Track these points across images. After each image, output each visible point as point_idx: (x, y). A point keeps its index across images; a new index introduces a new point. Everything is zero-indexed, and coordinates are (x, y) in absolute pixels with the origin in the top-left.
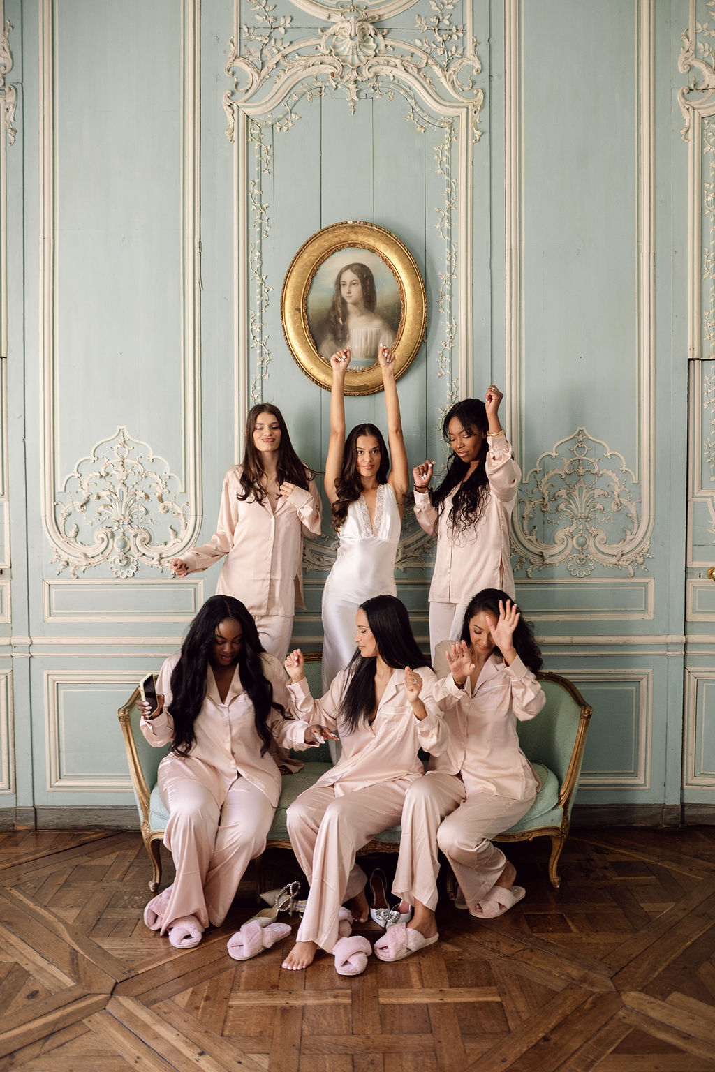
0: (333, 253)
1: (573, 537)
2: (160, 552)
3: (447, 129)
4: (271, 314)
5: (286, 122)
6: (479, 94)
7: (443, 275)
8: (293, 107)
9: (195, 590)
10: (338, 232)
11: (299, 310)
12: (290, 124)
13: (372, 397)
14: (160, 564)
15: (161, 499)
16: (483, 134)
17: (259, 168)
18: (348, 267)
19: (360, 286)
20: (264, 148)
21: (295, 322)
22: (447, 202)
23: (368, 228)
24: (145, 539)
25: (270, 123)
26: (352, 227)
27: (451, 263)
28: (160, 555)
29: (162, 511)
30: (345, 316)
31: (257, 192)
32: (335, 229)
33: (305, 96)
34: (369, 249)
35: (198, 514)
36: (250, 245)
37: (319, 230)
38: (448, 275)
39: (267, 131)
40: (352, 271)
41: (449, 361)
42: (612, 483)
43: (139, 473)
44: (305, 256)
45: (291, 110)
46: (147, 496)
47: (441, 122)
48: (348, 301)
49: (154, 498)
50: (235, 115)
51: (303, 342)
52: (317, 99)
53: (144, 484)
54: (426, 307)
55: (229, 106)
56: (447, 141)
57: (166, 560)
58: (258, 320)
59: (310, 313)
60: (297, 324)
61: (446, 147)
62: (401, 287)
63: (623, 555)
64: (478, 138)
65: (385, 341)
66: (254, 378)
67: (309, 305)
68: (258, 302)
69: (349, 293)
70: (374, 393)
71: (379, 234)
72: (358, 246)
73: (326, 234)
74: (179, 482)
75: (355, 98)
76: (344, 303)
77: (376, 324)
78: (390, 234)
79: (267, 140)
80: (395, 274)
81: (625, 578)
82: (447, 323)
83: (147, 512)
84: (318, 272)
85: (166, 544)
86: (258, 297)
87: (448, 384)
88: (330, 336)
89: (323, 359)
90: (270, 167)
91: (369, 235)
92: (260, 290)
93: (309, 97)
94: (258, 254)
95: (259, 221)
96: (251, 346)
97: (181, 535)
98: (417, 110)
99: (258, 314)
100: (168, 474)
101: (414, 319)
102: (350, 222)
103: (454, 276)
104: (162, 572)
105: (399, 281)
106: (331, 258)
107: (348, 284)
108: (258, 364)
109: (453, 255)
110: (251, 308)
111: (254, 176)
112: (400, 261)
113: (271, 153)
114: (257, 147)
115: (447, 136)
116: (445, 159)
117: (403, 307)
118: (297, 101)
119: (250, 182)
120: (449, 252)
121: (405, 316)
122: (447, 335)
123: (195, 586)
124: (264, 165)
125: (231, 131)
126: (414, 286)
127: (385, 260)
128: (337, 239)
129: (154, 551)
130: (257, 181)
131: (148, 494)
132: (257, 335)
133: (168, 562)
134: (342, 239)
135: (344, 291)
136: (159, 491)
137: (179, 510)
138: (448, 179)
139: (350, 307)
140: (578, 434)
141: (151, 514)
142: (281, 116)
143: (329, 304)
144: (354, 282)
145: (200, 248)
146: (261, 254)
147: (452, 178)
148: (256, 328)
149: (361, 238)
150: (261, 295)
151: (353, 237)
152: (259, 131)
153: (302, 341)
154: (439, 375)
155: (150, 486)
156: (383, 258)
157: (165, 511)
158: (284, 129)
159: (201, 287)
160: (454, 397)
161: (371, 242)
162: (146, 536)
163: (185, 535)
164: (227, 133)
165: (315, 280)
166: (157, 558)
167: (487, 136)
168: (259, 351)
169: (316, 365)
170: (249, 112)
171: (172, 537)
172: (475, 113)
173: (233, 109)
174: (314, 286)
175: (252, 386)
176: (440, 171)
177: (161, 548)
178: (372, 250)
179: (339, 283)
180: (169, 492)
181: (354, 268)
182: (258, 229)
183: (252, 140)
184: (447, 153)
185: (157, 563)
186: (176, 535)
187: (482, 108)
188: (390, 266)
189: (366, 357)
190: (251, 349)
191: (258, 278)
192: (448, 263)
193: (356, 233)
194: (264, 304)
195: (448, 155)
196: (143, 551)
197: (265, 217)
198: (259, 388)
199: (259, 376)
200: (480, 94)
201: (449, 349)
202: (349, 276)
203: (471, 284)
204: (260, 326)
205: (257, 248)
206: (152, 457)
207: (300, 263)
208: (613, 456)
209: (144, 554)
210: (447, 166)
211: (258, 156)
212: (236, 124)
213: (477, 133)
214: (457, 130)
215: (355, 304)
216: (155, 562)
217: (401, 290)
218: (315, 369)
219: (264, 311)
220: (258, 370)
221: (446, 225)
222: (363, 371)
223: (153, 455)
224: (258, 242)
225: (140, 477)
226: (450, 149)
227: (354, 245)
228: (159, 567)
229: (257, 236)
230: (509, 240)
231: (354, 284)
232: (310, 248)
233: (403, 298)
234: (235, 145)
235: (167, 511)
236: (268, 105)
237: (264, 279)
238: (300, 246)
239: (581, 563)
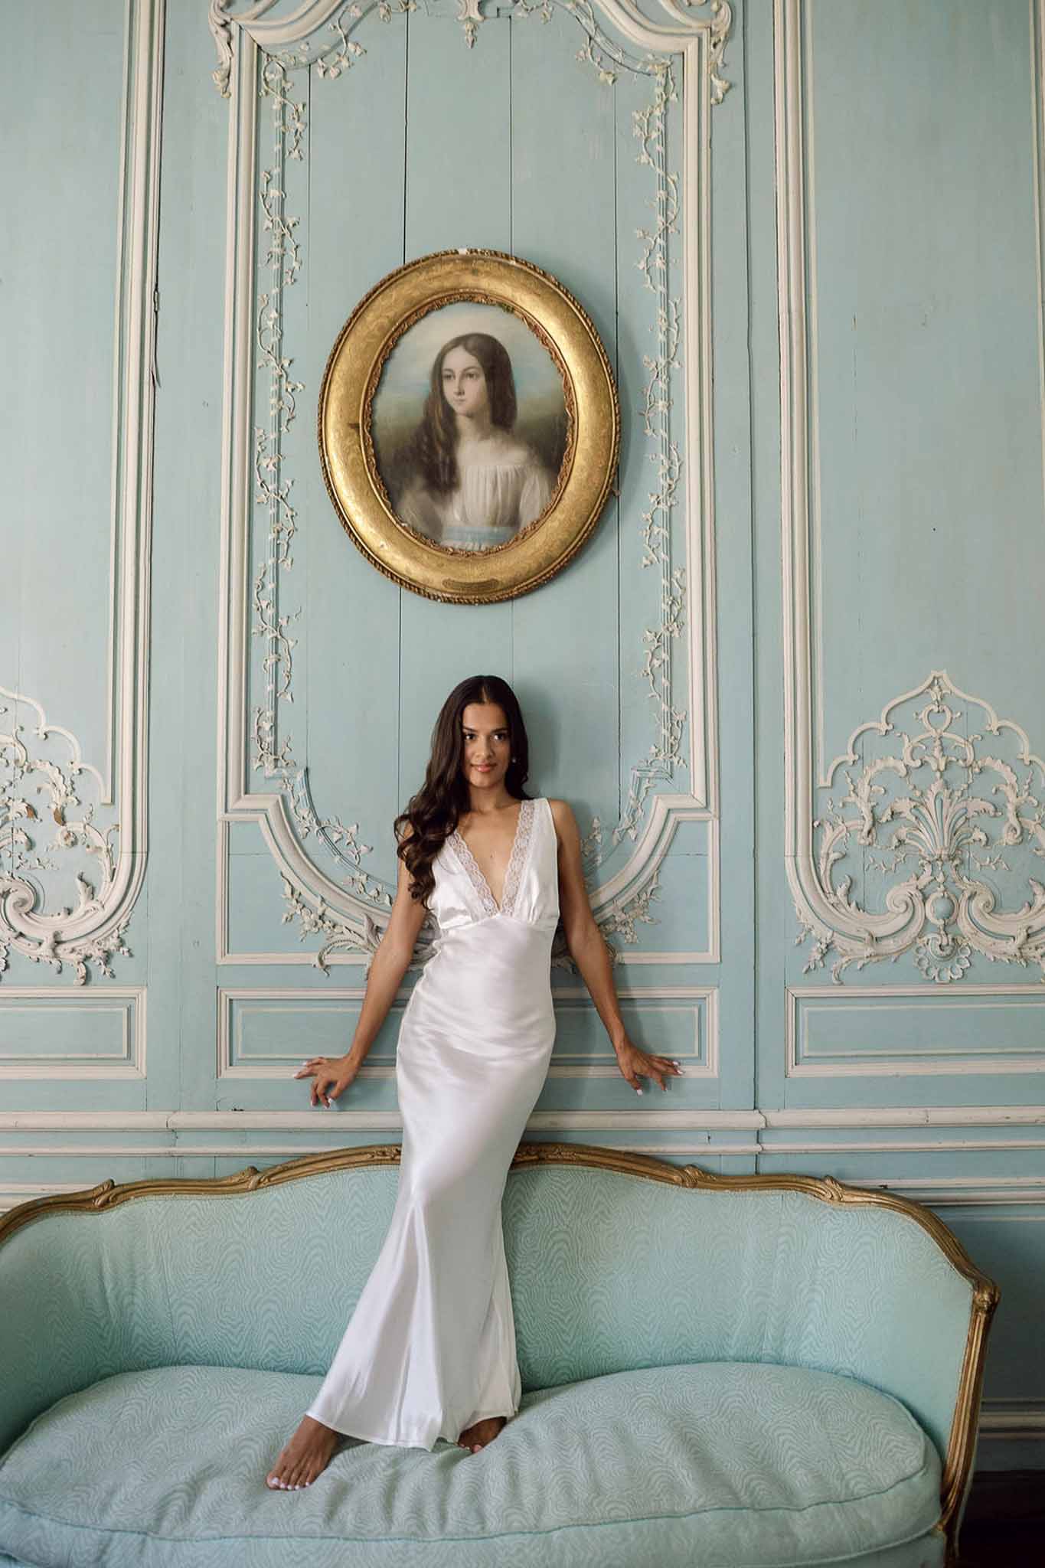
0: (428, 312)
1: (925, 900)
2: (58, 928)
3: (660, 78)
4: (300, 437)
5: (337, 58)
6: (722, 11)
7: (652, 360)
8: (351, 30)
9: (129, 1010)
10: (440, 270)
11: (356, 426)
12: (345, 63)
13: (506, 607)
14: (56, 955)
15: (61, 819)
16: (731, 86)
17: (279, 147)
18: (460, 341)
19: (482, 380)
20: (290, 109)
21: (345, 453)
22: (660, 219)
23: (500, 263)
24: (24, 902)
25: (304, 60)
26: (466, 260)
27: (668, 337)
28: (56, 935)
29: (62, 843)
30: (452, 438)
31: (274, 193)
32: (430, 266)
33: (374, 12)
34: (500, 305)
35: (139, 849)
36: (259, 297)
37: (401, 265)
38: (662, 361)
39: (298, 76)
40: (466, 349)
41: (666, 534)
42: (1003, 788)
43: (17, 761)
44: (370, 317)
45: (346, 37)
46: (32, 811)
47: (646, 63)
48: (458, 409)
49: (46, 815)
50: (234, 44)
51: (363, 492)
52: (399, 19)
53: (26, 787)
54: (619, 423)
55: (223, 26)
56: (658, 101)
57: (68, 946)
58: (271, 448)
59: (379, 432)
60: (351, 456)
61: (657, 113)
62: (566, 383)
63: (1029, 936)
64: (720, 96)
65: (534, 494)
66: (261, 565)
67: (376, 417)
68: (273, 412)
69: (461, 393)
70: (511, 599)
71: (522, 276)
72: (479, 298)
73: (414, 274)
74: (100, 779)
75: (476, 16)
76: (450, 414)
77: (514, 458)
78: (544, 275)
79: (298, 97)
80: (555, 356)
81: (1034, 984)
82: (662, 457)
83: (31, 844)
84: (398, 352)
85: (69, 912)
86: (274, 401)
87: (664, 582)
88: (419, 481)
89: (404, 528)
90: (304, 145)
91: (500, 278)
92: (276, 387)
93: (383, 11)
94: (274, 315)
95: (277, 251)
96: (256, 500)
97: (100, 895)
98: (598, 39)
99: (273, 436)
100: (77, 765)
101: (595, 446)
102: (463, 251)
103: (675, 365)
104: (60, 972)
105: (563, 371)
106: (423, 323)
107: (458, 374)
108: (271, 536)
109: (674, 321)
110: (257, 423)
111: (270, 162)
112: (565, 328)
113: (305, 118)
114: (276, 107)
115: (659, 90)
116: (654, 135)
117: (570, 423)
118: (361, 19)
119: (262, 174)
120: (665, 316)
121: (575, 440)
122: (662, 481)
123: (129, 1002)
124: (291, 140)
125: (224, 73)
126: (594, 380)
127: (535, 328)
128: (436, 284)
129: (42, 929)
130: (276, 171)
131: (35, 806)
132: (269, 479)
133: (73, 950)
134: (447, 284)
135: (450, 389)
136: (57, 800)
137: (99, 841)
138: (662, 173)
139: (463, 423)
140: (931, 686)
141: (40, 848)
142: (327, 48)
143: (417, 416)
144: (471, 371)
145: (156, 302)
146: (281, 315)
147: (669, 170)
148: (267, 463)
149: (486, 284)
150: (280, 398)
151: (468, 281)
152: (281, 76)
153: (361, 489)
154: (645, 561)
155: (39, 790)
156: (530, 324)
157: (69, 842)
158: (333, 72)
159: (155, 380)
160: (675, 609)
161: (504, 289)
162: (27, 894)
163: (111, 893)
164: (217, 77)
165: (391, 366)
166: (48, 941)
167: (737, 94)
168: (272, 511)
169: (389, 539)
170: (261, 37)
171: (83, 898)
172: (715, 45)
173: (229, 32)
174: (387, 378)
175: (256, 582)
176: (644, 159)
177: (59, 922)
178: (508, 308)
179: (439, 374)
180: (79, 802)
181: (471, 343)
182: (276, 266)
183: (267, 93)
184: (659, 124)
185: (49, 952)
186: (92, 893)
187: (729, 36)
188: (545, 340)
189: (494, 523)
190: (256, 508)
191: (273, 364)
192: (661, 337)
193: (475, 272)
194: (285, 416)
195: (662, 127)
196: (20, 928)
197: (289, 243)
198: (270, 586)
199: (271, 561)
200: (725, 12)
201: (666, 509)
202: (460, 360)
203: (709, 379)
204: (275, 460)
205: (273, 303)
206: (44, 729)
207: (361, 330)
208: (1003, 730)
209: (21, 934)
210: (659, 148)
211: (278, 123)
212: (235, 60)
213: (720, 85)
214: (678, 81)
215: (470, 416)
216: (45, 950)
217: (568, 387)
218: (386, 548)
219: (284, 429)
220: (269, 549)
221: (659, 263)
222: (488, 553)
223: (47, 724)
224: (275, 291)
225: (18, 771)
226: (665, 115)
227: (470, 297)
228: (55, 962)
229: (273, 281)
230: (787, 293)
231: (471, 376)
232: (381, 302)
233: (572, 404)
234: (233, 100)
235: (74, 843)
236: (300, 24)
237: (286, 364)
238: (361, 297)
239: (944, 954)
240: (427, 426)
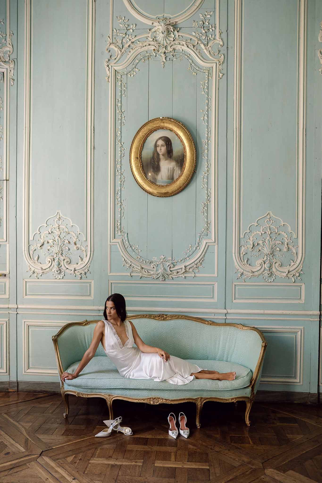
0: (153, 132)
1: (265, 263)
2: (75, 267)
3: (207, 73)
4: (125, 160)
5: (133, 72)
6: (222, 56)
7: (204, 140)
8: (136, 65)
9: (90, 285)
10: (155, 122)
11: (138, 158)
12: (135, 73)
13: (171, 198)
14: (75, 273)
15: (75, 244)
16: (224, 74)
17: (120, 94)
18: (160, 138)
19: (165, 147)
20: (123, 85)
21: (136, 164)
22: (207, 107)
23: (169, 120)
24: (68, 262)
25: (125, 73)
26: (162, 120)
27: (208, 136)
28: (75, 269)
29: (76, 249)
30: (159, 160)
31: (119, 104)
32: (154, 121)
33: (141, 60)
34: (170, 130)
35: (92, 250)
36: (116, 129)
37: (148, 121)
38: (206, 141)
39: (124, 77)
40: (162, 140)
41: (207, 181)
42: (284, 238)
43: (66, 232)
44: (140, 133)
45: (135, 67)
46: (69, 242)
47: (204, 70)
48: (160, 154)
49: (72, 243)
50: (110, 70)
51: (139, 173)
52: (147, 62)
53: (68, 237)
54: (196, 156)
55: (107, 66)
56: (206, 79)
57: (77, 271)
58: (119, 163)
59: (142, 159)
60: (136, 165)
61: (206, 82)
62: (184, 147)
63: (289, 272)
64: (221, 77)
65: (177, 172)
66: (117, 189)
67: (142, 156)
68: (120, 155)
69: (161, 150)
70: (172, 196)
71: (174, 123)
72: (164, 128)
73: (150, 123)
74: (84, 236)
75: (164, 60)
76: (158, 154)
77: (173, 164)
78: (179, 123)
79: (124, 81)
80: (182, 141)
81: (290, 283)
82: (206, 163)
83: (69, 249)
84: (147, 141)
85: (77, 264)
86: (120, 152)
87: (206, 192)
88: (152, 170)
89: (148, 180)
90: (126, 93)
91: (170, 124)
92: (120, 149)
93: (143, 60)
94: (120, 133)
95: (120, 118)
96: (116, 175)
97: (84, 260)
98: (193, 65)
99: (120, 160)
100: (79, 232)
101: (190, 162)
102: (161, 118)
103: (210, 142)
104: (75, 276)
105: (183, 144)
106: (152, 134)
107: (160, 145)
108: (120, 182)
109: (209, 132)
110: (116, 157)
111: (118, 97)
112: (184, 135)
113: (126, 87)
114: (120, 84)
115: (207, 76)
116: (206, 87)
117: (185, 156)
118: (138, 63)
119: (117, 100)
120: (207, 130)
121: (186, 160)
122: (206, 169)
123: (90, 283)
124: (123, 92)
125: (108, 77)
126: (190, 146)
127: (177, 135)
128: (155, 126)
129: (72, 267)
130: (120, 99)
131: (70, 241)
132: (119, 169)
133: (78, 272)
134: (157, 126)
135: (158, 149)
136: (75, 240)
137: (83, 249)
138: (207, 96)
139: (161, 157)
140: (267, 215)
141: (71, 250)
142: (131, 70)
143: (152, 155)
144: (163, 145)
145: (94, 130)
146: (121, 132)
147: (209, 96)
148: (118, 166)
149: (166, 125)
150: (121, 152)
151: (162, 124)
152: (120, 77)
154: (202, 187)
155: (71, 238)
156: (176, 134)
157: (77, 249)
158: (132, 76)
159: (94, 148)
160: (209, 198)
161: (171, 126)
162: (69, 260)
163: (86, 260)
164: (106, 78)
165: (145, 144)
166: (73, 270)
167: (225, 76)
168: (120, 177)
169: (145, 183)
170: (116, 68)
171: (80, 261)
172: (220, 65)
173: (109, 67)
174: (144, 147)
175: (116, 193)
176: (203, 93)
178: (171, 130)
179: (156, 146)
180: (79, 241)
181: (163, 138)
182: (120, 121)
183: (117, 81)
184: (207, 84)
185: (73, 272)
186: (82, 260)
187: (223, 63)
188: (179, 137)
189: (168, 179)
190: (116, 176)
191: (120, 144)
192: (206, 135)
193: (163, 123)
194: (122, 155)
195: (207, 85)
196: (67, 267)
197: (123, 116)
198: (119, 194)
199: (119, 188)
200: (223, 56)
201: (207, 175)
202: (160, 142)
203: (217, 145)
204: (120, 165)
205: (119, 130)
206: (72, 225)
207: (139, 137)
208: (285, 225)
209: (67, 268)
210: (206, 90)
211: (120, 88)
212: (110, 74)
213: (221, 75)
214: (211, 73)
215: (163, 155)
216: (72, 272)
217: (184, 148)
218: (144, 185)
219: (122, 158)
220: (119, 186)
221: (206, 118)
222: (167, 186)
223: (72, 224)
224: (120, 127)
225: (66, 234)
226: (208, 82)
227: (162, 128)
228: (75, 274)
229: (119, 125)
230: (236, 124)
231: (163, 146)
232: (143, 130)
233: (185, 152)
234: (110, 83)
235: (78, 249)
236: (124, 65)
237: (122, 144)
238: (139, 129)
239: (269, 276)
240: (153, 158)
